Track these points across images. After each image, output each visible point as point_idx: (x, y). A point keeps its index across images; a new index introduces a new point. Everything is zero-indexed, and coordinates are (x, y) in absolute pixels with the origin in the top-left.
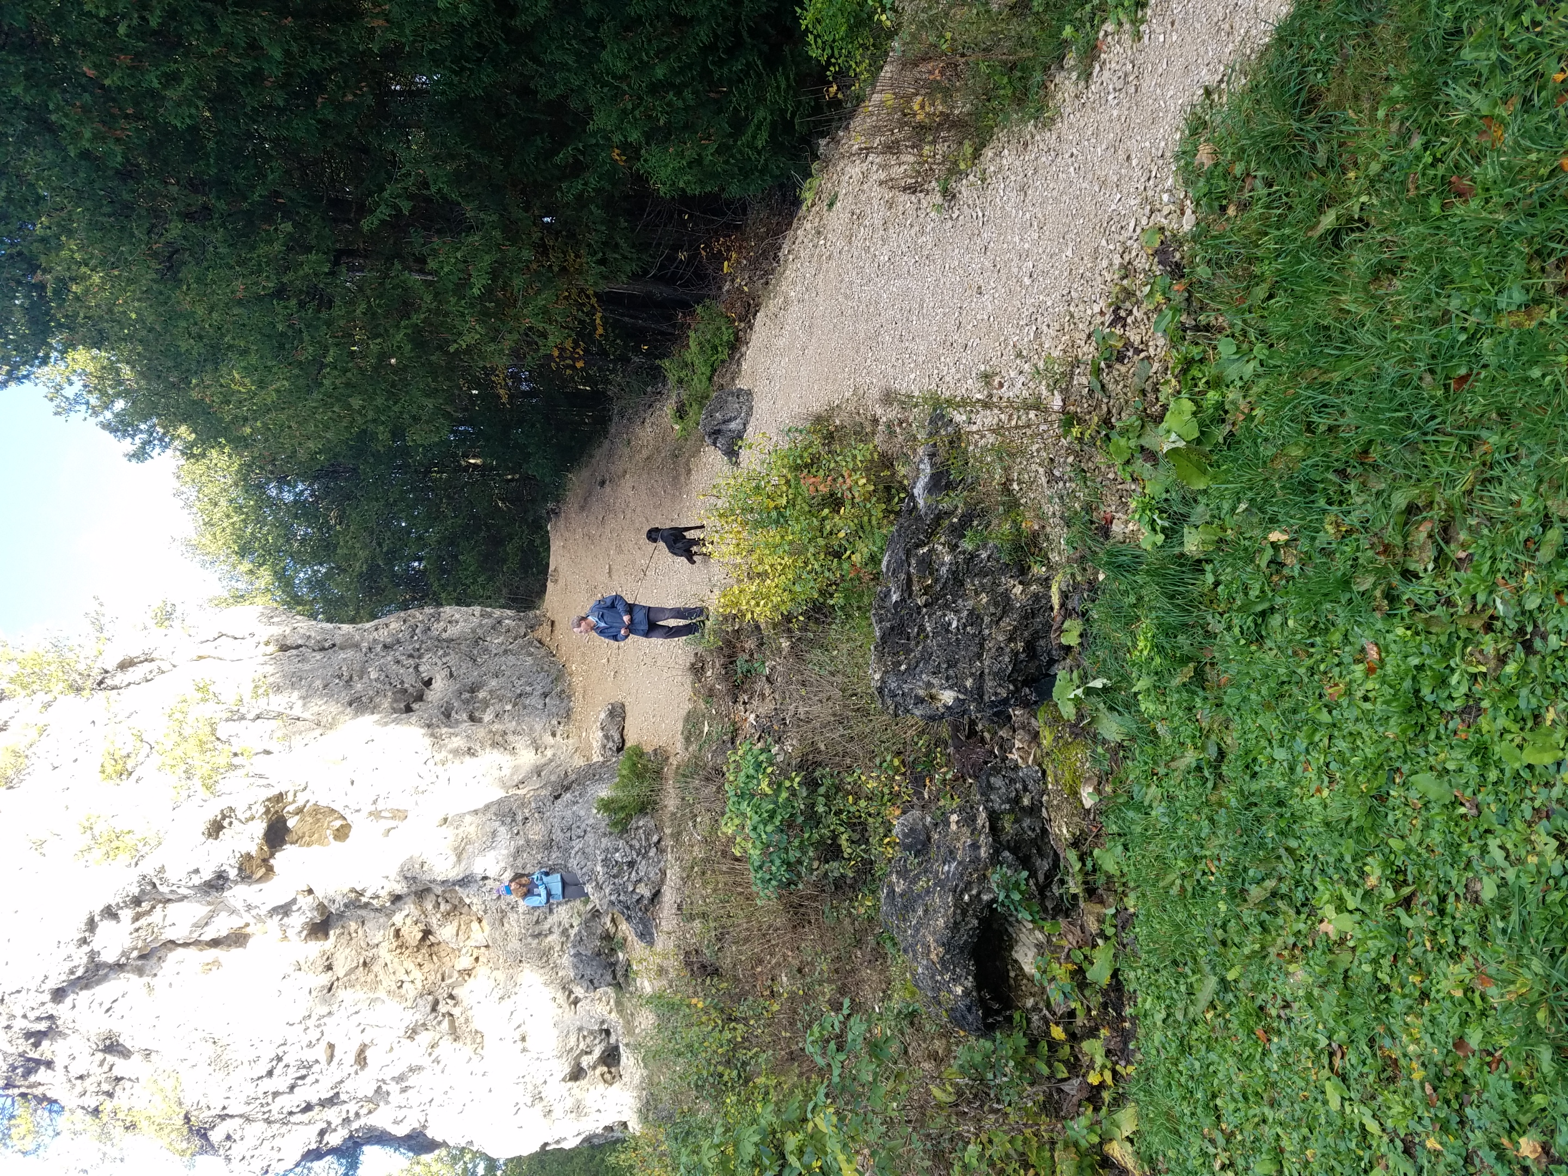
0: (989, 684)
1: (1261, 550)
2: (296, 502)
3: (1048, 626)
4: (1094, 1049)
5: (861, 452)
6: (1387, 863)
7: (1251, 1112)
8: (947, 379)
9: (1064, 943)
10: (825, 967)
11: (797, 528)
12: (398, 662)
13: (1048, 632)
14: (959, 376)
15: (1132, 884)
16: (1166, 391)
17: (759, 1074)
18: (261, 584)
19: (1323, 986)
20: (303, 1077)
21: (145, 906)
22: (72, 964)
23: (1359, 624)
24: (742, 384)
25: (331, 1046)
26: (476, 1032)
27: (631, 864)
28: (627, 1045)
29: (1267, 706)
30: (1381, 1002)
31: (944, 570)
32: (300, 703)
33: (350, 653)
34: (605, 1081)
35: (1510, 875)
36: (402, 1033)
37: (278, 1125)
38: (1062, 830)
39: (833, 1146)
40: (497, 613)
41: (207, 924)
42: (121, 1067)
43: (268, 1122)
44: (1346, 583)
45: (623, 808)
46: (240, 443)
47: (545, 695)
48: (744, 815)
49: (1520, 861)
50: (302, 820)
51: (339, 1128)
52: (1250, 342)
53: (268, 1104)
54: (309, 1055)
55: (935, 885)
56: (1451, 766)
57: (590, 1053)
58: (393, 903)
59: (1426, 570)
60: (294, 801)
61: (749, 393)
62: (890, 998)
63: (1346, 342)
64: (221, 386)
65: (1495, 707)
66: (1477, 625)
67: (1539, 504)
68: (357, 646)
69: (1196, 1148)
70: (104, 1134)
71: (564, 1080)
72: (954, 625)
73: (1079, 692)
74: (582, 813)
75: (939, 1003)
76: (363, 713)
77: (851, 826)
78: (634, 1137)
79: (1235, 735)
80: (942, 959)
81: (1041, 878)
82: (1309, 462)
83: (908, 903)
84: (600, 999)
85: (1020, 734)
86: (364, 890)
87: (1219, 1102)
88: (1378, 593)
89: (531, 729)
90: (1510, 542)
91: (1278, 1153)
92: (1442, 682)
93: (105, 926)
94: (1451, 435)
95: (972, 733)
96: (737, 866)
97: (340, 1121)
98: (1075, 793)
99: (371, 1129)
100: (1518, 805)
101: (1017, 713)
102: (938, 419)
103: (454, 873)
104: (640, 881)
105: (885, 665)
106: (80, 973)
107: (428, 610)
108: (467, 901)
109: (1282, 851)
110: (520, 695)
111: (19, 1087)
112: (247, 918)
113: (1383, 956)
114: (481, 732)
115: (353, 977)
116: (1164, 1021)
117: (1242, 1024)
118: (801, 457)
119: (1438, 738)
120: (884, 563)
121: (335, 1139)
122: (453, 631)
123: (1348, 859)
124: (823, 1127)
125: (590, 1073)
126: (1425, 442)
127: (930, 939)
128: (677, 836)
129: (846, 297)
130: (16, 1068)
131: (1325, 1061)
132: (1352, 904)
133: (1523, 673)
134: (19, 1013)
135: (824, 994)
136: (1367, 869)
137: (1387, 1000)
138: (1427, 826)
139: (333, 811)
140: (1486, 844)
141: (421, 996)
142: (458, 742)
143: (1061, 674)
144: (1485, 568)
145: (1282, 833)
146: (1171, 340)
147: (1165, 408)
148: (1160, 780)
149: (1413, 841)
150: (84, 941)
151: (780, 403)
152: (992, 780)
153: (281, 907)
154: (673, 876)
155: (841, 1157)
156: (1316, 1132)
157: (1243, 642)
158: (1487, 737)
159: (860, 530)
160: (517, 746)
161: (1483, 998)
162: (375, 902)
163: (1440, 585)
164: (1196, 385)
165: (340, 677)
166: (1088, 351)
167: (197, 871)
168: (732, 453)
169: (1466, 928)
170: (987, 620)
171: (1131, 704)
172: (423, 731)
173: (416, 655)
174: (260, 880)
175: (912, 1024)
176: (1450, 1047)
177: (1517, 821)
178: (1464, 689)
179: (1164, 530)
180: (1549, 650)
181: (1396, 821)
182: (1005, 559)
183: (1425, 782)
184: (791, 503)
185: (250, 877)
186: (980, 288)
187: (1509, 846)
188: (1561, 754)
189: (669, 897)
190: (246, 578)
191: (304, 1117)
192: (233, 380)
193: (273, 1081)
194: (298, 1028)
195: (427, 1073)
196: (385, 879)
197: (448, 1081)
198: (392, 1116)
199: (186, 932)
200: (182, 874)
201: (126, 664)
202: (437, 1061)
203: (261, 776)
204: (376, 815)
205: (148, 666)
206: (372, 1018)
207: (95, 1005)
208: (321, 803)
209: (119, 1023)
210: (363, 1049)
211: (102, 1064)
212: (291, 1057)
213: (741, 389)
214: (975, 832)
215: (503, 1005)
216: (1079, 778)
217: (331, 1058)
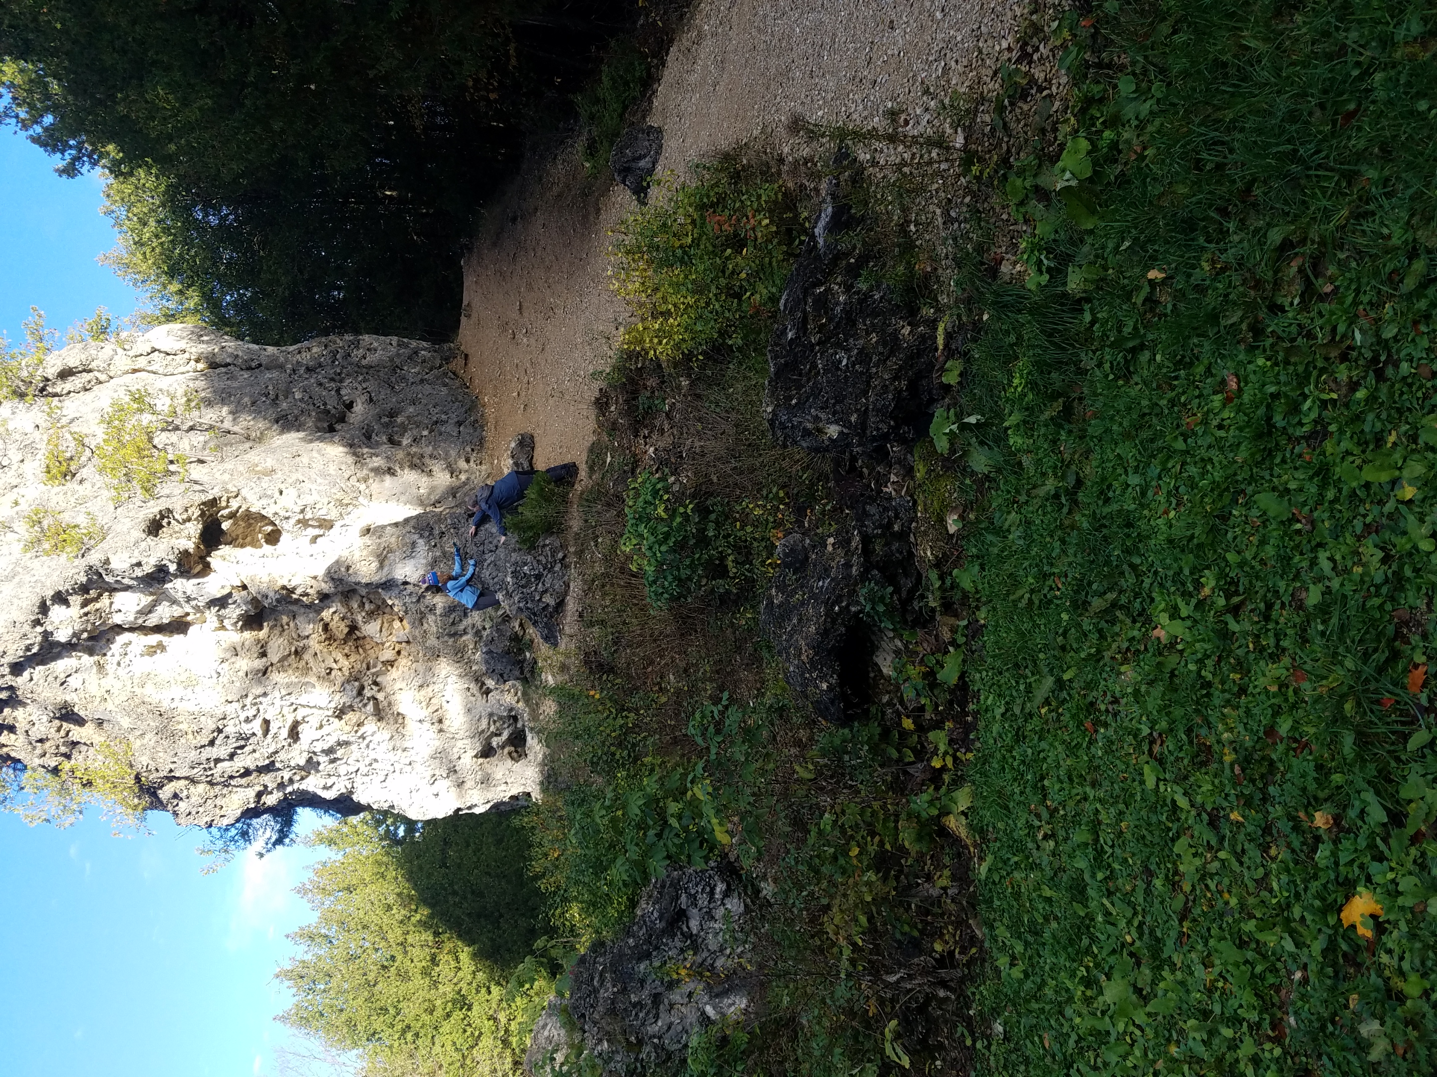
0: (872, 419)
1: (1138, 288)
2: (220, 225)
3: (931, 366)
4: (939, 739)
5: (767, 192)
6: (1221, 575)
7: (1074, 791)
8: (854, 116)
9: (920, 649)
10: (708, 668)
11: (701, 268)
12: (321, 384)
13: (931, 372)
14: (866, 113)
15: (984, 599)
16: (1065, 129)
17: (646, 755)
18: (191, 304)
19: (1151, 683)
20: (242, 747)
21: (93, 593)
22: (28, 642)
23: (1223, 357)
24: (653, 121)
25: (267, 723)
26: (399, 714)
27: (538, 577)
28: (532, 729)
29: (1127, 436)
30: (1203, 696)
31: (838, 309)
32: (230, 417)
33: (275, 374)
34: (513, 758)
35: (1335, 584)
36: (330, 713)
37: (219, 787)
38: (927, 552)
39: (708, 811)
40: (414, 344)
41: (150, 612)
42: (77, 733)
43: (211, 783)
44: (1214, 318)
45: (531, 528)
46: (165, 163)
47: (459, 424)
48: (641, 536)
49: (1347, 571)
50: (234, 524)
51: (274, 792)
52: (1150, 81)
53: (211, 769)
54: (246, 729)
55: (810, 598)
56: (1293, 486)
57: (500, 735)
58: (321, 600)
59: (1292, 304)
60: (227, 507)
61: (659, 131)
62: (763, 695)
63: (1242, 80)
64: (147, 102)
65: (1341, 431)
66: (1334, 354)
67: (1409, 236)
68: (281, 367)
69: (1023, 821)
70: (64, 790)
71: (475, 756)
72: (844, 362)
73: (954, 427)
75: (807, 697)
76: (289, 431)
77: (737, 548)
78: (536, 804)
79: (1094, 463)
80: (810, 659)
81: (904, 595)
82: (1194, 199)
83: (783, 614)
84: (509, 691)
85: (896, 468)
86: (294, 588)
87: (1046, 782)
88: (1244, 326)
89: (447, 454)
90: (1376, 273)
91: (1095, 826)
92: (1294, 408)
93: (57, 612)
94: (1332, 170)
95: (853, 469)
96: (633, 580)
97: (275, 785)
98: (941, 521)
99: (304, 793)
100: (1350, 521)
101: (895, 449)
102: (843, 157)
103: (376, 579)
104: (545, 592)
105: (778, 400)
106: (35, 650)
107: (348, 337)
108: (390, 602)
109: (1125, 567)
110: (436, 422)
112: (188, 608)
113: (1209, 657)
114: (400, 454)
115: (286, 663)
116: (1003, 715)
117: (1073, 717)
118: (708, 197)
119: (1284, 461)
120: (782, 301)
121: (271, 800)
122: (371, 359)
123: (1187, 572)
124: (700, 795)
125: (499, 751)
126: (1308, 176)
127: (802, 643)
128: (580, 553)
129: (759, 30)
131: (1146, 748)
132: (1184, 613)
133: (1372, 399)
135: (706, 690)
136: (1203, 580)
137: (1208, 695)
138: (1263, 542)
139: (264, 517)
140: (1316, 557)
141: (348, 681)
142: (377, 462)
143: (939, 412)
144: (1349, 300)
145: (1127, 551)
146: (1074, 78)
147: (1062, 146)
148: (1020, 507)
149: (1248, 555)
150: (37, 623)
151: (689, 141)
152: (868, 507)
153: (218, 599)
154: (576, 587)
155: (715, 821)
156: (1131, 808)
157: (1111, 377)
158: (1330, 458)
159: (761, 272)
160: (434, 468)
161: (1296, 691)
162: (305, 599)
163: (1303, 318)
164: (1094, 125)
165: (267, 395)
166: (993, 88)
167: (139, 564)
168: (641, 191)
169: (1288, 631)
170: (875, 358)
171: (1001, 439)
172: (345, 450)
173: (337, 378)
174: (197, 576)
175: (781, 716)
176: (1261, 734)
177: (1347, 535)
178: (1314, 415)
179: (1049, 270)
180: (1400, 376)
181: (1235, 538)
182: (896, 299)
183: (1267, 501)
184: (696, 242)
185: (188, 572)
186: (892, 22)
187: (1338, 557)
188: (1397, 473)
189: (572, 606)
190: (176, 298)
191: (243, 781)
192: (157, 96)
193: (215, 749)
194: (236, 705)
195: (354, 747)
196: (315, 578)
197: (373, 755)
198: (322, 782)
199: (131, 618)
200: (126, 566)
201: (66, 374)
202: (363, 737)
203: (196, 482)
204: (304, 523)
205: (86, 377)
206: (303, 699)
207: (50, 679)
208: (253, 510)
209: (74, 695)
210: (295, 725)
211: (59, 730)
212: (230, 730)
213: (651, 127)
214: (848, 553)
215: (423, 692)
216: (946, 507)
217: (266, 732)
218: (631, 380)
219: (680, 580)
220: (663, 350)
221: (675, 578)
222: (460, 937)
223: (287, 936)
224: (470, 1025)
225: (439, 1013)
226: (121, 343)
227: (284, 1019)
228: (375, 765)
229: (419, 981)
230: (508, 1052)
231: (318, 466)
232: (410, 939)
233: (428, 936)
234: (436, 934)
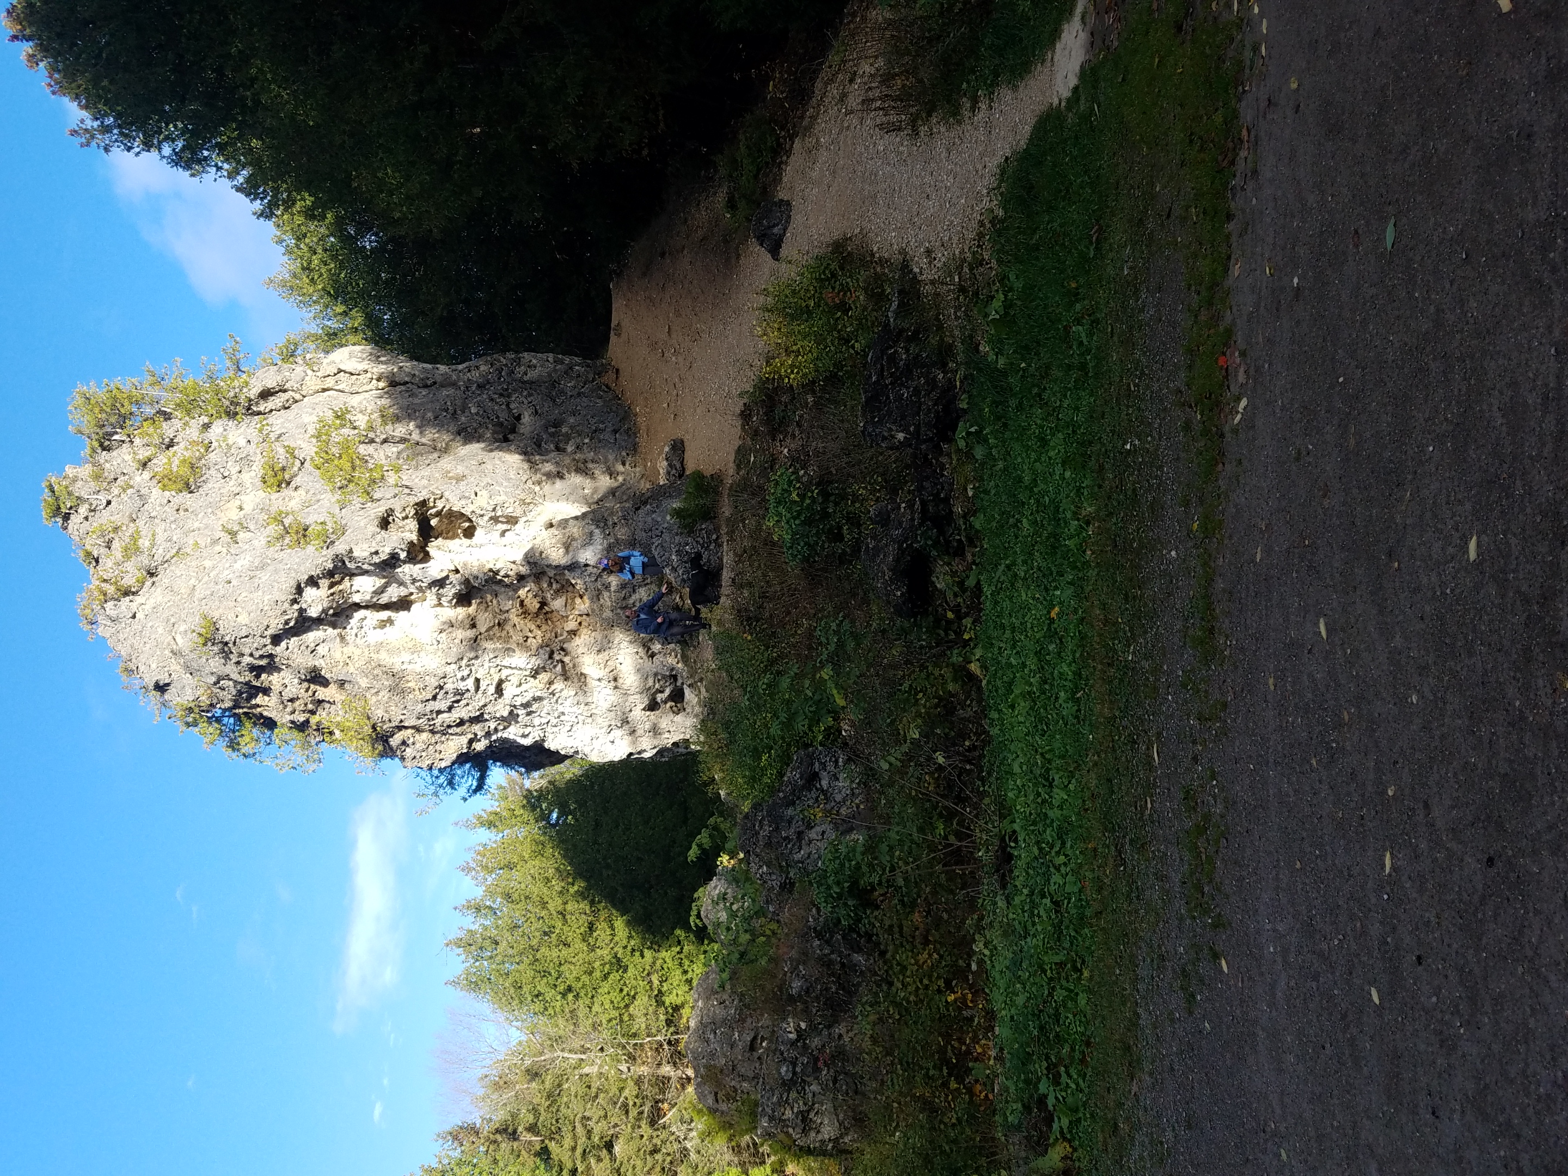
0: (923, 429)
3: (952, 398)
4: (968, 622)
12: (492, 400)
13: (952, 401)
16: (995, 286)
18: (354, 324)
20: (458, 701)
21: (338, 577)
22: (287, 617)
24: (783, 194)
25: (477, 681)
26: (582, 674)
28: (689, 685)
31: (902, 363)
32: (417, 431)
33: (451, 391)
34: (674, 712)
36: (528, 673)
37: (439, 735)
38: (958, 509)
39: (830, 684)
40: (568, 360)
41: (382, 592)
42: (322, 693)
43: (432, 732)
45: (690, 516)
47: (615, 432)
48: (780, 514)
50: (440, 521)
51: (483, 739)
53: (433, 719)
54: (462, 686)
55: (890, 541)
57: (662, 692)
58: (518, 581)
60: (434, 507)
61: (788, 204)
68: (454, 384)
70: (307, 743)
71: (644, 709)
72: (906, 395)
73: (965, 434)
74: (659, 519)
75: (889, 602)
76: (471, 442)
77: (850, 519)
78: (693, 750)
80: (890, 578)
83: (875, 553)
84: (670, 654)
86: (499, 571)
89: (606, 458)
93: (310, 593)
96: (774, 550)
97: (483, 733)
98: (965, 489)
99: (506, 741)
101: (945, 446)
102: (905, 265)
103: (563, 561)
105: (867, 418)
106: (292, 624)
107: (511, 355)
108: (573, 582)
110: (595, 431)
111: (243, 708)
112: (412, 589)
114: (567, 460)
115: (491, 633)
118: (824, 271)
120: (870, 357)
121: (480, 746)
122: (532, 375)
124: (825, 675)
125: (662, 706)
127: (885, 568)
128: (731, 534)
130: (243, 693)
134: (247, 651)
139: (463, 515)
141: (542, 647)
142: (548, 467)
143: (959, 424)
147: (994, 295)
150: (294, 601)
153: (438, 581)
154: (728, 560)
155: (835, 692)
160: (596, 472)
162: (506, 580)
164: (1005, 288)
165: (447, 410)
166: (969, 257)
167: (377, 553)
168: (774, 251)
170: (923, 393)
171: (985, 440)
172: (521, 457)
173: (505, 394)
174: (420, 562)
182: (935, 358)
185: (414, 559)
190: (342, 317)
191: (458, 730)
192: (387, 174)
193: (437, 703)
194: (453, 666)
195: (545, 702)
196: (514, 562)
197: (561, 709)
198: (521, 731)
199: (368, 597)
200: (366, 554)
201: (266, 394)
202: (553, 694)
203: (407, 487)
204: (495, 520)
205: (284, 396)
206: (505, 663)
207: (303, 648)
208: (454, 509)
209: (321, 661)
210: (500, 683)
211: (307, 691)
212: (449, 686)
213: (782, 201)
214: (913, 512)
215: (600, 656)
216: (967, 481)
217: (477, 688)
218: (770, 397)
219: (809, 545)
220: (794, 379)
221: (806, 544)
222: (614, 906)
223: (455, 908)
224: (625, 984)
225: (597, 974)
226: (309, 364)
227: (455, 983)
228: (562, 718)
229: (579, 945)
230: (662, 1010)
231: (500, 470)
232: (569, 907)
233: (585, 906)
234: (592, 903)
